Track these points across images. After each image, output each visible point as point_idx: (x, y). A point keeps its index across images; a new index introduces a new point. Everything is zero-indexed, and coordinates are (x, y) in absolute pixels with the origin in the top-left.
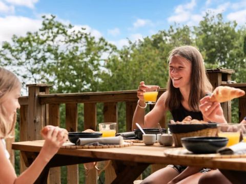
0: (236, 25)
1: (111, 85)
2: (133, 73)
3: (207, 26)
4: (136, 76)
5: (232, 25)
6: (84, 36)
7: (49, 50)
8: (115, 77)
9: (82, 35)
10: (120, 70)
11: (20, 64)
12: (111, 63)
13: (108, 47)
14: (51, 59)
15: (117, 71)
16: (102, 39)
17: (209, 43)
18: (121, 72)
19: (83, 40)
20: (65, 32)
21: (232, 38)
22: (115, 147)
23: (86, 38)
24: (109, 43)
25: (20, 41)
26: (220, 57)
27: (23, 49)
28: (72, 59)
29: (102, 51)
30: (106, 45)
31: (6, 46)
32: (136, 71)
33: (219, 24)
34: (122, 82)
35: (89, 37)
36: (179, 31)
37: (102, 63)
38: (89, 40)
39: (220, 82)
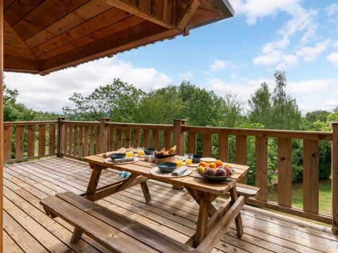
3: (183, 86)
5: (193, 87)
6: (132, 88)
7: (117, 93)
11: (103, 99)
14: (117, 97)
17: (184, 94)
19: (132, 90)
20: (124, 86)
21: (193, 92)
25: (103, 89)
27: (105, 92)
28: (126, 97)
29: (140, 94)
31: (97, 91)
33: (188, 85)
35: (134, 88)
38: (134, 90)
39: (181, 125)
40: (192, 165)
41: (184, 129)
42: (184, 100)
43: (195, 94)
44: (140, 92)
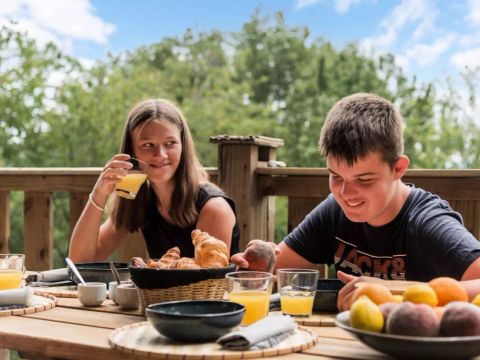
0: (307, 34)
1: (66, 137)
2: (112, 116)
3: (255, 33)
4: (117, 123)
5: (299, 35)
6: (14, 37)
8: (76, 123)
9: (10, 34)
10: (85, 109)
12: (68, 95)
13: (63, 62)
15: (80, 110)
16: (50, 46)
17: (258, 66)
18: (87, 114)
19: (13, 44)
21: (300, 59)
22: (12, 314)
23: (19, 40)
24: (64, 53)
26: (277, 92)
29: (51, 68)
30: (59, 56)
32: (118, 112)
33: (278, 30)
34: (90, 134)
35: (24, 39)
36: (205, 38)
37: (50, 93)
38: (25, 45)
39: (255, 164)
40: (316, 319)
41: (267, 185)
42: (260, 96)
43: (315, 64)
44: (54, 57)
